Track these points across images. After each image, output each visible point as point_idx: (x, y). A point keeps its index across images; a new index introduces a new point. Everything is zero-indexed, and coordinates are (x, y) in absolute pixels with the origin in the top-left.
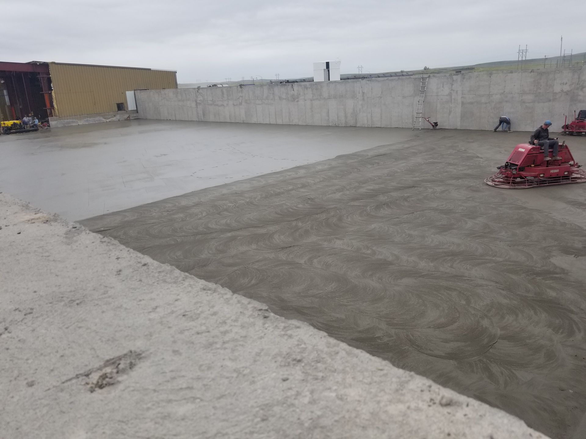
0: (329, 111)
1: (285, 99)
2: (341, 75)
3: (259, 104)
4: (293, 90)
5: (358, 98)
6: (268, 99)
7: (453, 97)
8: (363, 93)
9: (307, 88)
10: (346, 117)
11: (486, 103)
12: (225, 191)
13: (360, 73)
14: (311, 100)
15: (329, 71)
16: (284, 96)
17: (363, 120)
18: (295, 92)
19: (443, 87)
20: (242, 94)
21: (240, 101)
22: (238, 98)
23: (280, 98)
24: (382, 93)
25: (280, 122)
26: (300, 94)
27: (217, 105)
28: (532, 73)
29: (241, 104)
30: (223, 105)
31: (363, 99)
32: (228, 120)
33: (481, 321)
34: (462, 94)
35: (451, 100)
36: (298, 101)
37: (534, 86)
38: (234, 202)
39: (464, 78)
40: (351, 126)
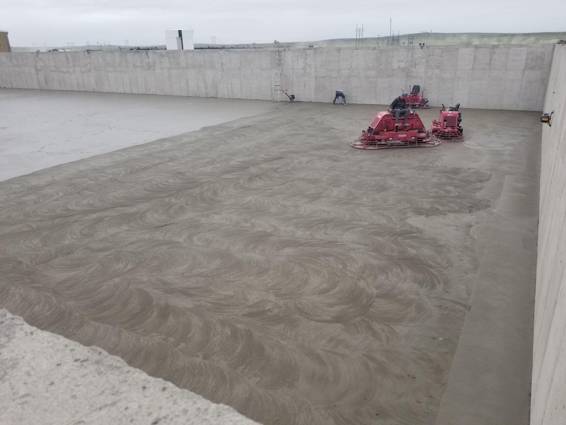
0: (188, 80)
1: (140, 67)
2: (194, 44)
3: (111, 72)
4: (148, 58)
5: (217, 69)
6: (120, 67)
7: (307, 71)
8: (222, 64)
9: (163, 56)
10: (206, 88)
11: (336, 78)
12: (82, 167)
13: (214, 43)
14: (169, 69)
15: (182, 39)
16: (138, 64)
17: (224, 91)
18: (151, 60)
19: (298, 60)
20: (90, 60)
21: (89, 68)
22: (86, 65)
23: (134, 66)
24: (241, 64)
25: (135, 91)
26: (156, 62)
27: (62, 72)
28: (374, 50)
29: (89, 71)
30: (68, 72)
31: (223, 70)
32: (76, 89)
33: (358, 283)
34: (315, 68)
35: (306, 74)
36: (154, 70)
37: (377, 62)
38: (94, 179)
39: (316, 53)
40: (211, 97)
